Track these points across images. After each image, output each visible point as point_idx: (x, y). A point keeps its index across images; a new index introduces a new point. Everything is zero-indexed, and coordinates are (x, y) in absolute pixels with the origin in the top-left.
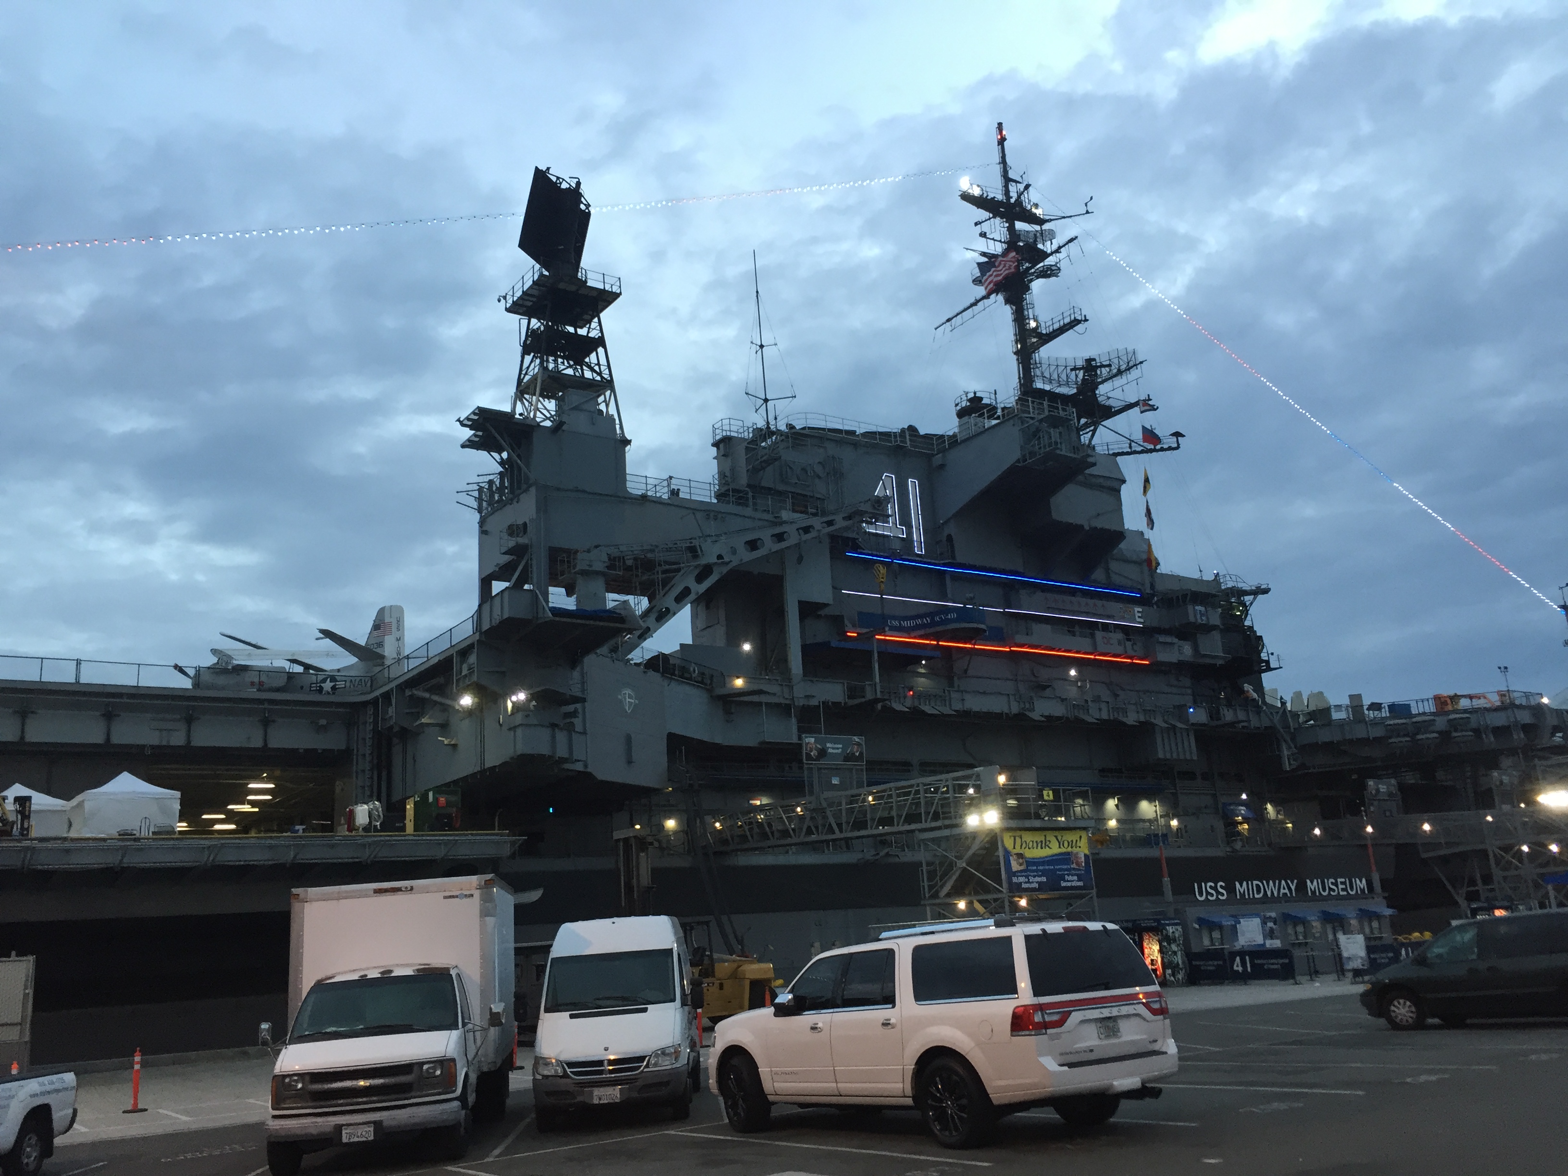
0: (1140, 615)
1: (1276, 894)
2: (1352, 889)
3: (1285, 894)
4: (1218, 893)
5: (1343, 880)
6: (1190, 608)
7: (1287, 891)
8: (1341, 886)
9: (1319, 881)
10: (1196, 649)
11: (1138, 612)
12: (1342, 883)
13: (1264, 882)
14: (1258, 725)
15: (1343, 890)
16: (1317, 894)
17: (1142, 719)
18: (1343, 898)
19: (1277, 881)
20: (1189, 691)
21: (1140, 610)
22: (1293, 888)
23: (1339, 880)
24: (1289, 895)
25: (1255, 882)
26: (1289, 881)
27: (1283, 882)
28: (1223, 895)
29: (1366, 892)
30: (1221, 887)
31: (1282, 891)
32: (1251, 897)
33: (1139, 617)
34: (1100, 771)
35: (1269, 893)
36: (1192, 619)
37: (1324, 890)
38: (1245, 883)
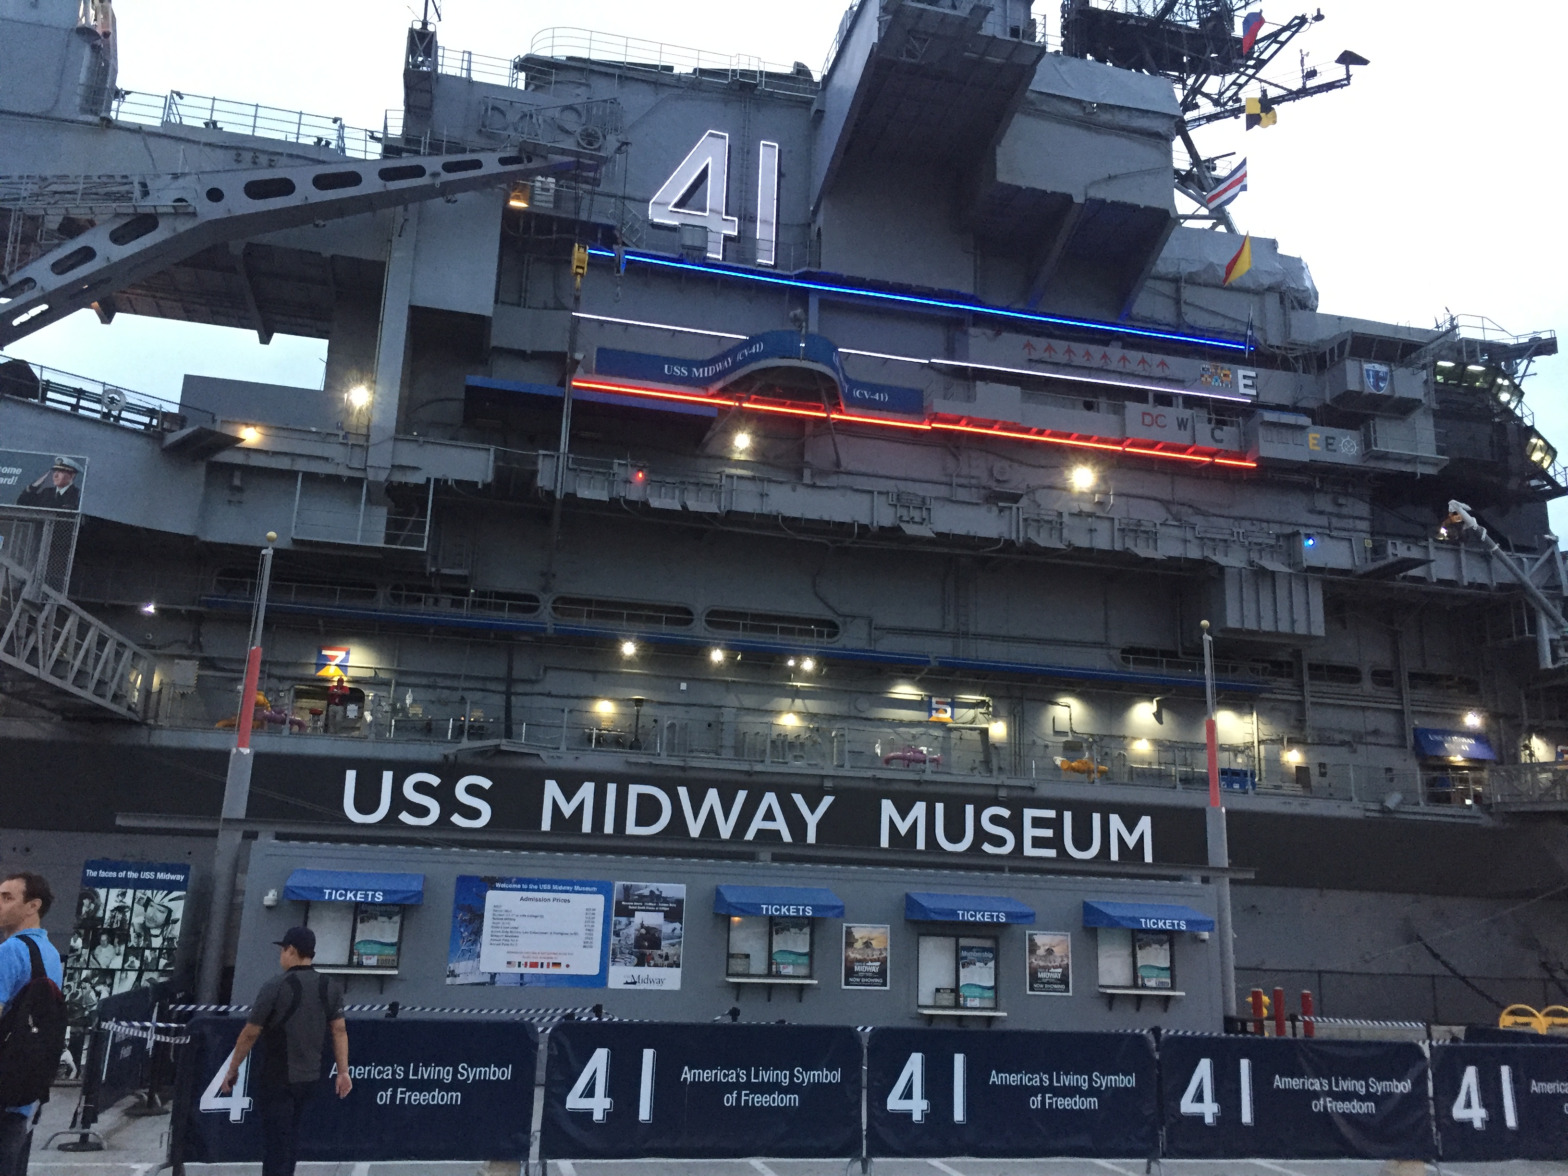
0: (1249, 382)
1: (726, 830)
2: (1083, 842)
3: (768, 837)
4: (450, 805)
5: (1051, 814)
6: (1351, 365)
7: (780, 824)
8: (1029, 832)
9: (940, 807)
10: (1367, 443)
11: (1245, 377)
12: (1037, 823)
13: (683, 791)
14: (1480, 580)
15: (1038, 842)
16: (921, 845)
17: (1194, 553)
18: (1038, 867)
19: (741, 796)
20: (1364, 525)
21: (1253, 374)
22: (812, 820)
23: (1029, 814)
24: (787, 837)
25: (634, 790)
26: (798, 798)
27: (770, 799)
28: (474, 814)
29: (1148, 858)
30: (472, 790)
31: (758, 823)
32: (609, 828)
33: (1246, 386)
34: (1124, 651)
35: (695, 829)
36: (1353, 385)
37: (955, 833)
38: (587, 791)
